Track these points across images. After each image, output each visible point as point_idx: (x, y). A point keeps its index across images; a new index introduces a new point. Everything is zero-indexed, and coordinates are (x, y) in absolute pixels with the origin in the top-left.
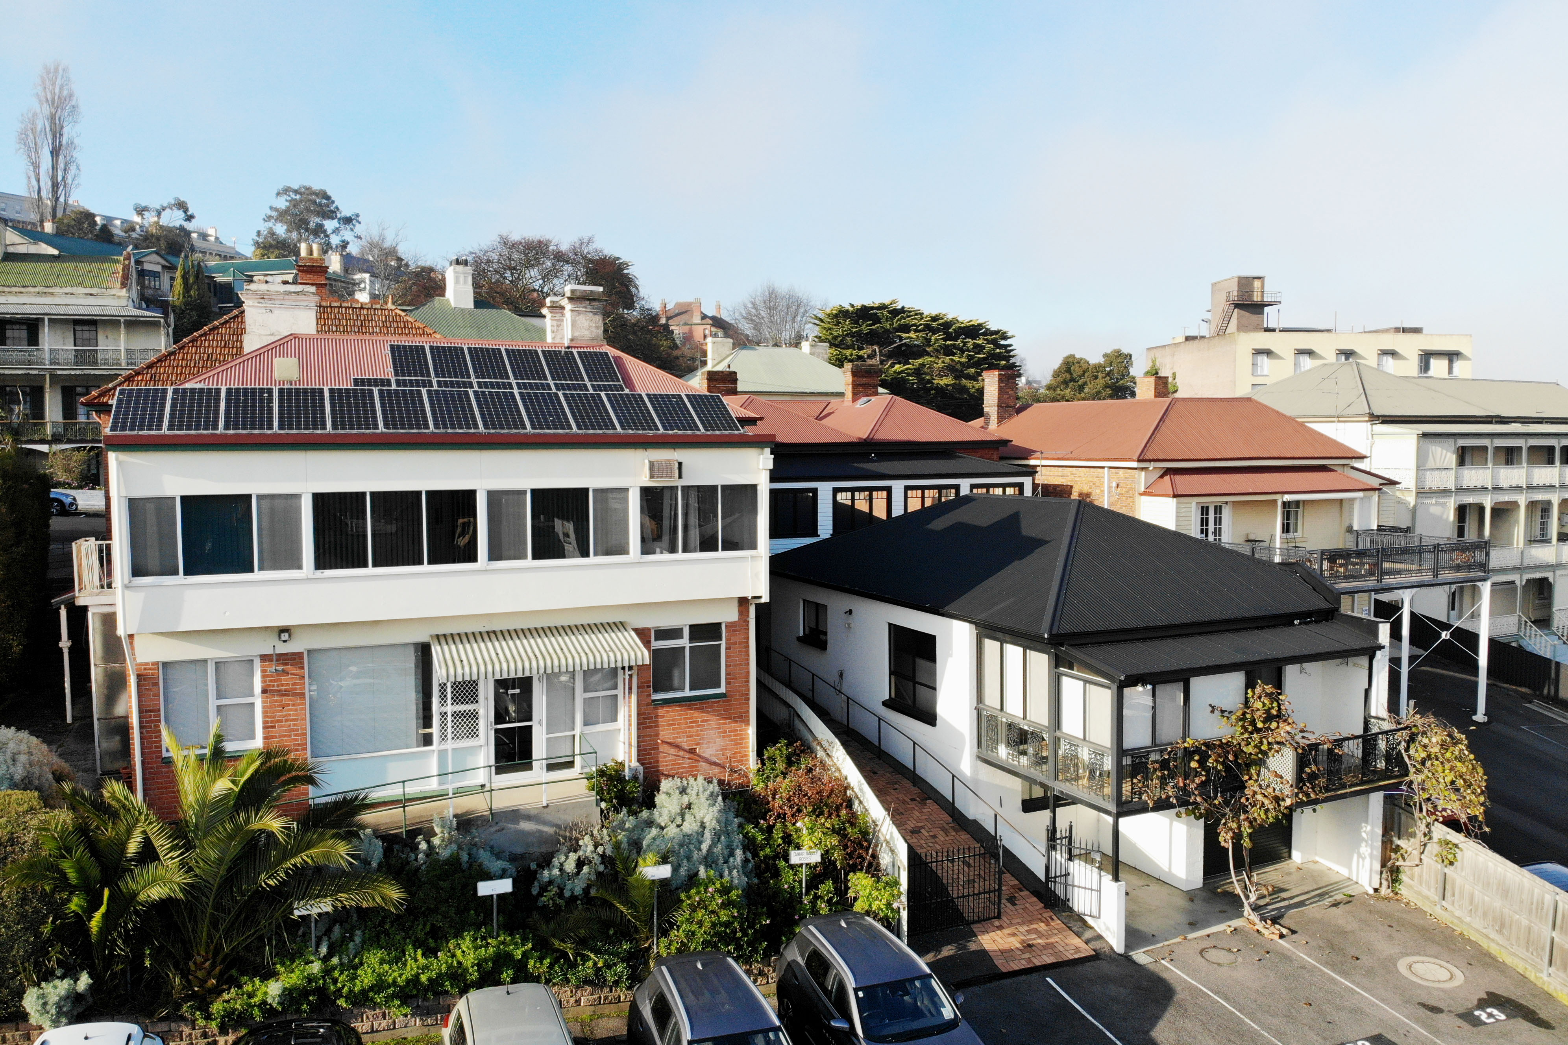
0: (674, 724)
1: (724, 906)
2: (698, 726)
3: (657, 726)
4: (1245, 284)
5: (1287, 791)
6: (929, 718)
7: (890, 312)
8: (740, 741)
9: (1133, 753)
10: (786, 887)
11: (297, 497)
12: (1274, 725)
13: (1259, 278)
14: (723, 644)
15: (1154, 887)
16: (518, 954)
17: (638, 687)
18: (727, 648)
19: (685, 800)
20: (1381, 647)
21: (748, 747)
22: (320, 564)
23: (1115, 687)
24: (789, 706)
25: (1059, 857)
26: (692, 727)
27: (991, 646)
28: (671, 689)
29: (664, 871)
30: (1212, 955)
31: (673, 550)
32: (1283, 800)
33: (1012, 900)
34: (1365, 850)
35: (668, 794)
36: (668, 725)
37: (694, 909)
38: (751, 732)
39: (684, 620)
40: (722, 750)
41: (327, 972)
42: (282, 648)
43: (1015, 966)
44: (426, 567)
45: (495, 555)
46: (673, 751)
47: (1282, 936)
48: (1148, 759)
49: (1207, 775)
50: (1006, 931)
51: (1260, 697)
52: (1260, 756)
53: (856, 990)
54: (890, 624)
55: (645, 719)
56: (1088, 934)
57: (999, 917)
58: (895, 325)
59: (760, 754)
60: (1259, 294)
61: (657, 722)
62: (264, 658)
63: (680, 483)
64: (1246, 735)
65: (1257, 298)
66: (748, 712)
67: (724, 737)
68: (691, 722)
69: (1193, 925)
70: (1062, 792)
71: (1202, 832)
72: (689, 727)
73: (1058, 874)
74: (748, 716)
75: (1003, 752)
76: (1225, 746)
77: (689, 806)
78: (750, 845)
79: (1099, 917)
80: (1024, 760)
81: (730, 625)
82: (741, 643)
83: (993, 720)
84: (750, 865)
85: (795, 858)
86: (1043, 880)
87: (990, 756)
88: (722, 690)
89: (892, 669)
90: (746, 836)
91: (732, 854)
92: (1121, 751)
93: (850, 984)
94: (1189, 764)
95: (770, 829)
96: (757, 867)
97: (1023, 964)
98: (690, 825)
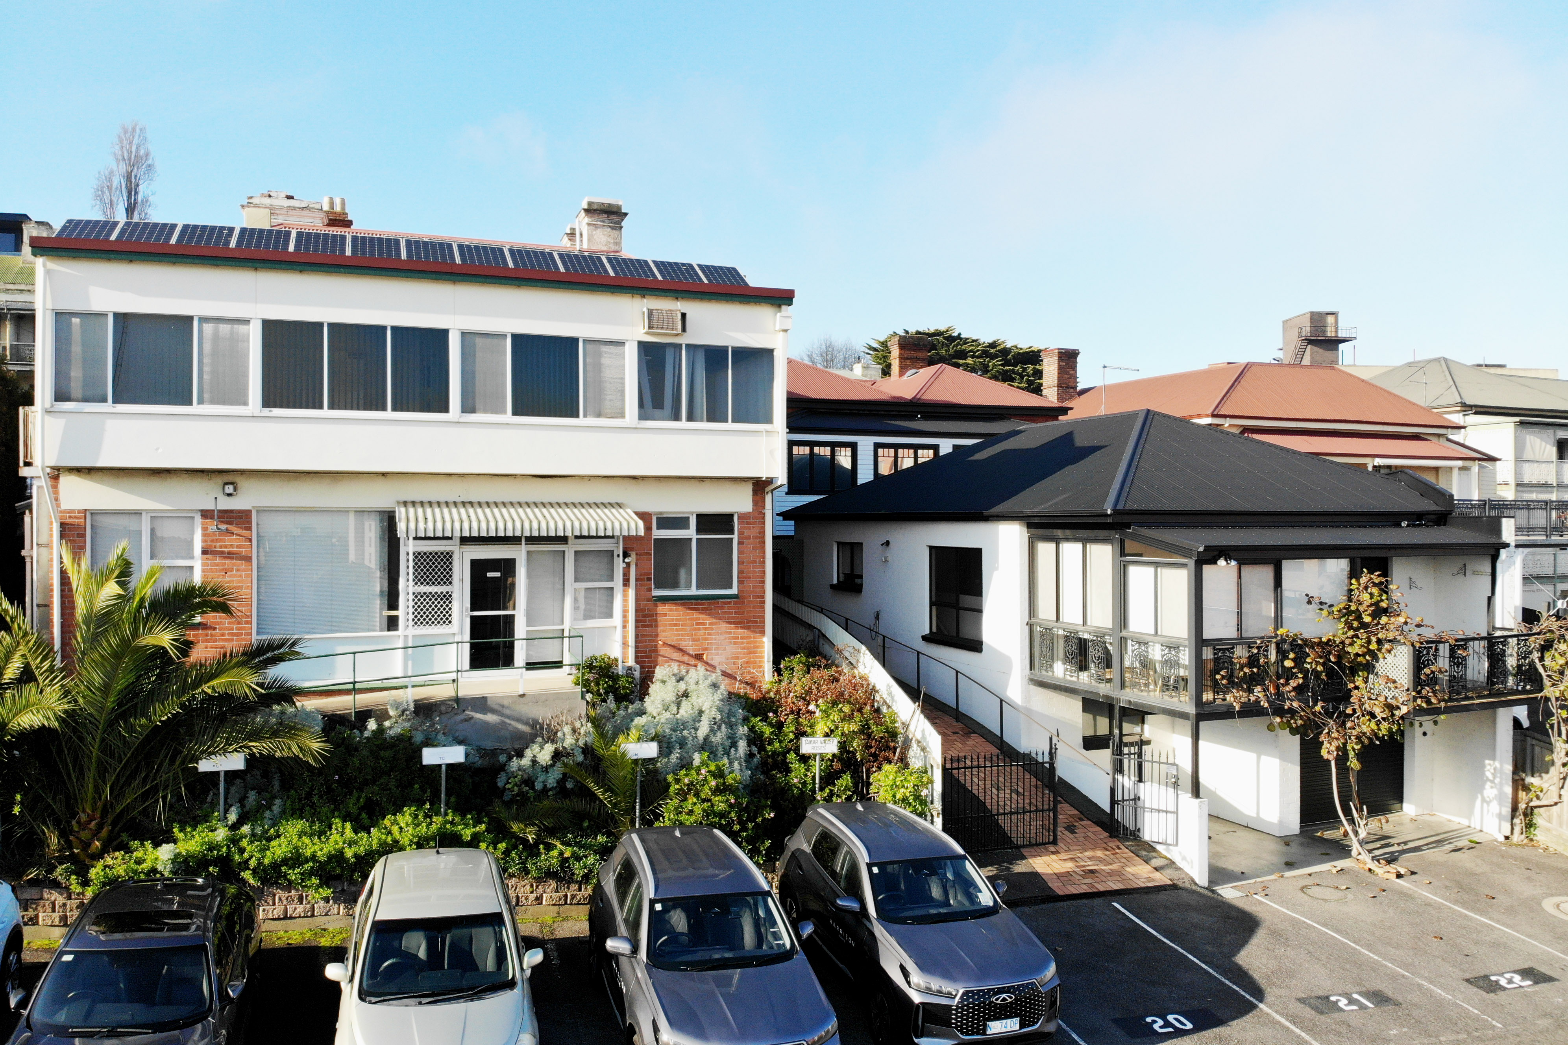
0: (679, 625)
1: (717, 791)
2: (706, 629)
3: (657, 626)
4: (1318, 319)
5: (1403, 697)
6: (976, 646)
8: (754, 651)
9: (1213, 643)
10: (796, 780)
11: (244, 322)
12: (1384, 620)
13: (1333, 314)
14: (735, 537)
15: (1242, 833)
16: (467, 834)
17: (637, 580)
18: (740, 543)
19: (682, 686)
21: (763, 657)
22: (269, 401)
23: (1191, 563)
24: (811, 627)
25: (1127, 781)
26: (699, 629)
27: (1046, 549)
28: (675, 585)
29: (650, 750)
30: (1315, 891)
31: (677, 417)
32: (1398, 708)
33: (1071, 829)
34: (1489, 791)
35: (664, 682)
36: (671, 625)
37: (683, 795)
38: (767, 643)
39: (690, 507)
40: (732, 658)
41: (234, 841)
42: (226, 504)
43: (1073, 890)
44: (389, 414)
45: (469, 405)
46: (673, 653)
47: (1399, 876)
48: (1233, 653)
49: (1305, 678)
50: (1063, 856)
51: (1366, 588)
52: (1368, 657)
53: (869, 866)
54: (931, 548)
55: (644, 616)
56: (1161, 863)
57: (1054, 842)
58: (951, 351)
59: (776, 662)
60: (1333, 329)
61: (656, 620)
62: (206, 514)
63: (684, 340)
64: (1351, 633)
65: (1330, 333)
66: (764, 617)
67: (735, 643)
68: (697, 624)
69: (1290, 865)
70: (1130, 702)
71: (1297, 769)
72: (696, 630)
73: (1126, 798)
74: (764, 622)
75: (1060, 670)
76: (1325, 646)
77: (686, 695)
78: (755, 739)
79: (1177, 844)
80: (1084, 676)
81: (743, 517)
82: (756, 537)
83: (1047, 636)
84: (755, 760)
85: (807, 746)
86: (1109, 812)
87: (1045, 676)
88: (734, 591)
89: (934, 599)
90: (752, 729)
91: (734, 745)
92: (1200, 642)
93: (863, 857)
94: (1282, 663)
95: (780, 726)
96: (764, 763)
97: (1084, 889)
98: (686, 711)
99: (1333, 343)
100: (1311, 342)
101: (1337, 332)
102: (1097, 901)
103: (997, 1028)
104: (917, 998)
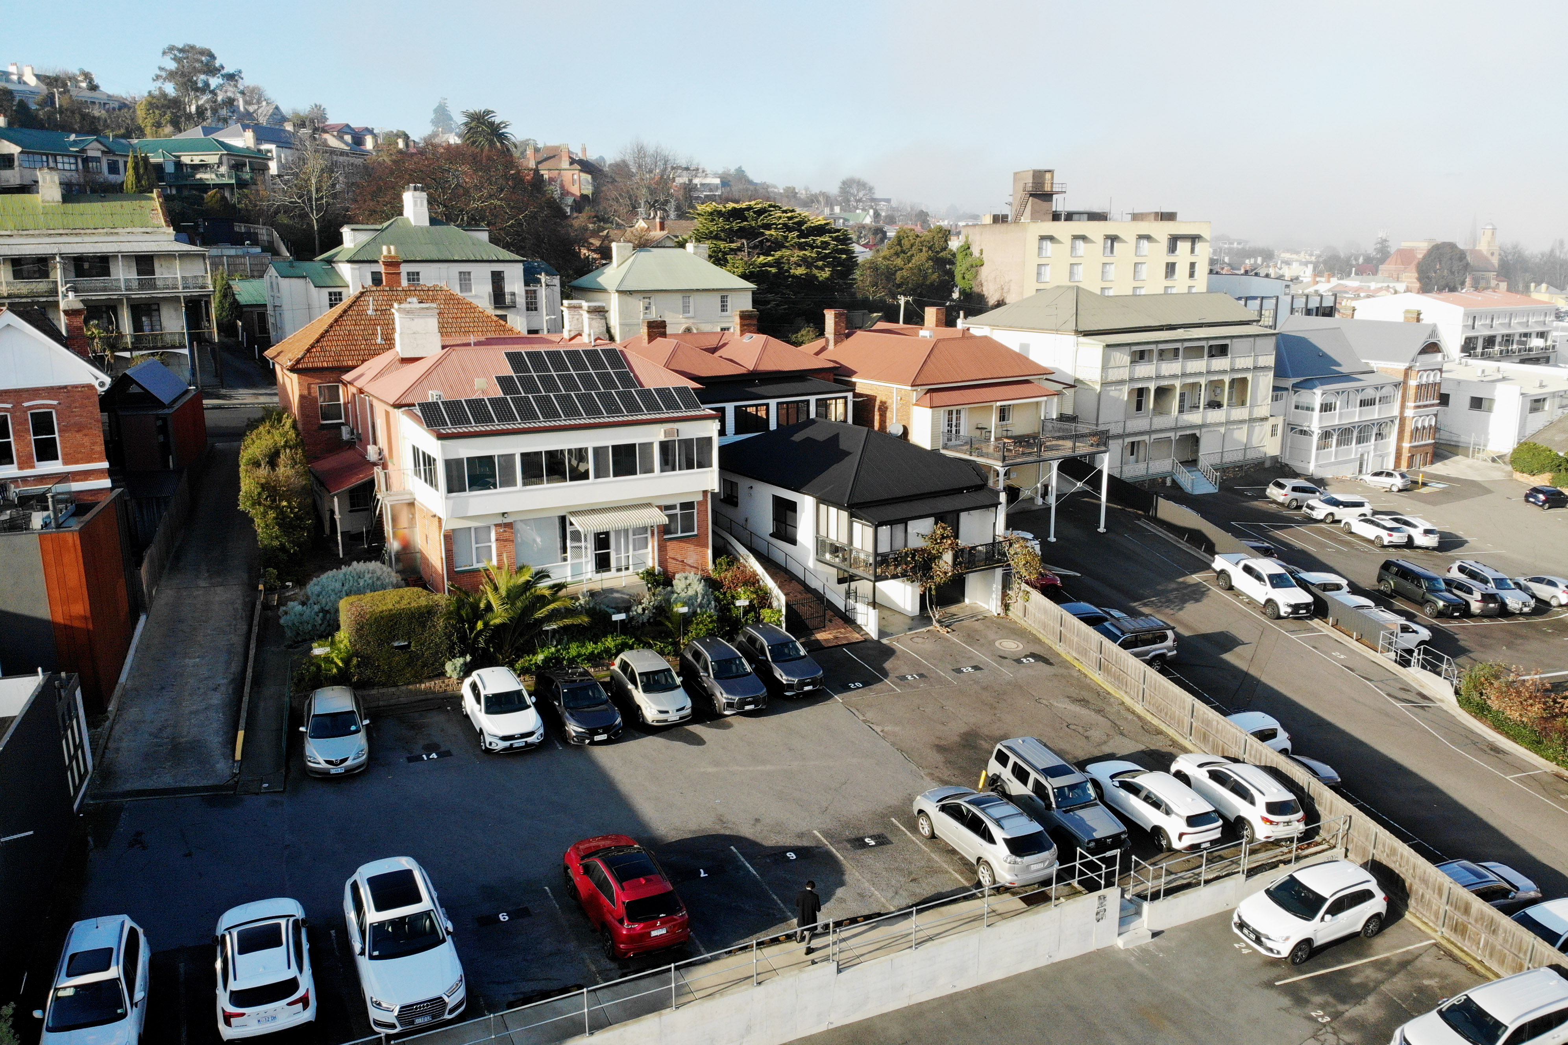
0: (675, 549)
1: (711, 622)
2: (685, 550)
3: (667, 551)
4: (1039, 176)
5: (950, 569)
6: (794, 542)
7: (755, 212)
8: (704, 556)
9: (882, 555)
10: (734, 615)
11: (514, 455)
12: (945, 541)
13: (1049, 171)
14: (695, 511)
15: (897, 615)
16: (631, 642)
17: (657, 534)
18: (698, 513)
19: (688, 582)
20: (1000, 503)
21: (708, 559)
22: (524, 484)
23: (874, 527)
24: (724, 539)
25: (851, 601)
26: (682, 551)
27: (823, 507)
28: (672, 533)
29: (685, 610)
30: (916, 640)
31: (674, 469)
32: (948, 573)
33: (830, 621)
34: (994, 596)
35: (679, 580)
36: (672, 549)
37: (697, 624)
38: (710, 552)
39: (677, 501)
40: (697, 561)
41: (558, 651)
42: (504, 521)
43: (830, 645)
44: (568, 483)
45: (597, 476)
46: (674, 562)
47: (948, 632)
48: (888, 557)
49: (915, 563)
50: (827, 632)
51: (940, 529)
52: (938, 555)
53: (767, 646)
54: (773, 495)
55: (661, 547)
56: (862, 633)
58: (759, 223)
59: (714, 562)
60: (1049, 185)
61: (666, 548)
62: (496, 525)
63: (676, 438)
64: (933, 546)
65: (1047, 188)
66: (708, 543)
67: (697, 554)
68: (682, 548)
69: (910, 629)
70: (853, 574)
71: (919, 592)
73: (850, 608)
74: (708, 545)
75: (828, 556)
76: (923, 550)
77: (690, 585)
78: (717, 599)
79: (868, 625)
80: (837, 560)
81: (698, 502)
82: (704, 511)
83: (823, 542)
84: (718, 607)
85: (738, 603)
86: (844, 611)
87: (822, 558)
88: (695, 533)
89: (775, 518)
90: (715, 596)
91: (710, 603)
92: (876, 554)
93: (766, 644)
94: (907, 559)
95: (725, 593)
96: (720, 608)
97: (834, 644)
98: (691, 592)
99: (1047, 197)
100: (1031, 195)
101: (1052, 187)
102: (838, 649)
103: (806, 688)
104: (785, 682)
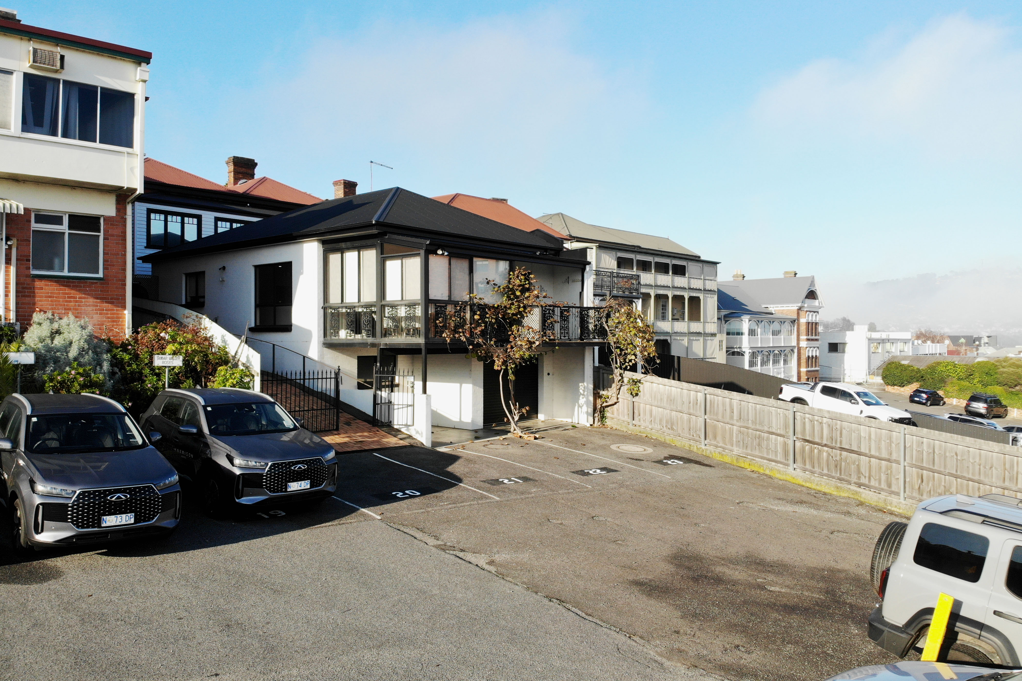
0: (54, 297)
1: (85, 386)
2: (76, 302)
3: (34, 297)
5: (536, 336)
6: (286, 328)
8: (117, 320)
9: (435, 302)
10: (149, 386)
12: (527, 294)
14: (102, 235)
15: (451, 431)
17: (18, 260)
18: (104, 239)
19: (55, 326)
21: (124, 325)
23: (422, 252)
25: (383, 393)
26: (71, 302)
27: (334, 257)
28: (50, 268)
29: (28, 359)
30: (491, 446)
31: (54, 133)
32: (534, 343)
33: (348, 425)
34: (582, 401)
35: (39, 324)
36: (46, 297)
38: (127, 314)
39: (63, 208)
40: (98, 325)
43: (349, 449)
47: (535, 439)
48: (446, 309)
49: (485, 326)
50: (342, 436)
51: (518, 277)
52: (519, 316)
53: (205, 407)
54: (256, 267)
55: (24, 288)
56: (403, 436)
57: (337, 429)
61: (34, 293)
63: (61, 76)
64: (510, 302)
66: (125, 296)
67: (101, 314)
68: (68, 297)
70: (385, 345)
71: (482, 390)
72: (67, 301)
73: (383, 401)
74: (125, 300)
75: (343, 334)
76: (496, 309)
77: (59, 332)
78: (117, 362)
79: (413, 425)
80: (359, 335)
81: (107, 219)
82: (119, 236)
83: (335, 314)
85: (158, 362)
86: (372, 415)
87: (334, 340)
88: (100, 275)
92: (427, 301)
94: (473, 317)
95: (137, 356)
96: (124, 377)
97: (355, 449)
102: (363, 454)
103: (294, 486)
104: (238, 472)
